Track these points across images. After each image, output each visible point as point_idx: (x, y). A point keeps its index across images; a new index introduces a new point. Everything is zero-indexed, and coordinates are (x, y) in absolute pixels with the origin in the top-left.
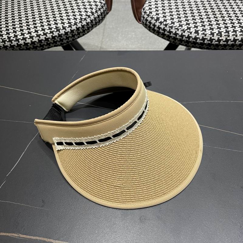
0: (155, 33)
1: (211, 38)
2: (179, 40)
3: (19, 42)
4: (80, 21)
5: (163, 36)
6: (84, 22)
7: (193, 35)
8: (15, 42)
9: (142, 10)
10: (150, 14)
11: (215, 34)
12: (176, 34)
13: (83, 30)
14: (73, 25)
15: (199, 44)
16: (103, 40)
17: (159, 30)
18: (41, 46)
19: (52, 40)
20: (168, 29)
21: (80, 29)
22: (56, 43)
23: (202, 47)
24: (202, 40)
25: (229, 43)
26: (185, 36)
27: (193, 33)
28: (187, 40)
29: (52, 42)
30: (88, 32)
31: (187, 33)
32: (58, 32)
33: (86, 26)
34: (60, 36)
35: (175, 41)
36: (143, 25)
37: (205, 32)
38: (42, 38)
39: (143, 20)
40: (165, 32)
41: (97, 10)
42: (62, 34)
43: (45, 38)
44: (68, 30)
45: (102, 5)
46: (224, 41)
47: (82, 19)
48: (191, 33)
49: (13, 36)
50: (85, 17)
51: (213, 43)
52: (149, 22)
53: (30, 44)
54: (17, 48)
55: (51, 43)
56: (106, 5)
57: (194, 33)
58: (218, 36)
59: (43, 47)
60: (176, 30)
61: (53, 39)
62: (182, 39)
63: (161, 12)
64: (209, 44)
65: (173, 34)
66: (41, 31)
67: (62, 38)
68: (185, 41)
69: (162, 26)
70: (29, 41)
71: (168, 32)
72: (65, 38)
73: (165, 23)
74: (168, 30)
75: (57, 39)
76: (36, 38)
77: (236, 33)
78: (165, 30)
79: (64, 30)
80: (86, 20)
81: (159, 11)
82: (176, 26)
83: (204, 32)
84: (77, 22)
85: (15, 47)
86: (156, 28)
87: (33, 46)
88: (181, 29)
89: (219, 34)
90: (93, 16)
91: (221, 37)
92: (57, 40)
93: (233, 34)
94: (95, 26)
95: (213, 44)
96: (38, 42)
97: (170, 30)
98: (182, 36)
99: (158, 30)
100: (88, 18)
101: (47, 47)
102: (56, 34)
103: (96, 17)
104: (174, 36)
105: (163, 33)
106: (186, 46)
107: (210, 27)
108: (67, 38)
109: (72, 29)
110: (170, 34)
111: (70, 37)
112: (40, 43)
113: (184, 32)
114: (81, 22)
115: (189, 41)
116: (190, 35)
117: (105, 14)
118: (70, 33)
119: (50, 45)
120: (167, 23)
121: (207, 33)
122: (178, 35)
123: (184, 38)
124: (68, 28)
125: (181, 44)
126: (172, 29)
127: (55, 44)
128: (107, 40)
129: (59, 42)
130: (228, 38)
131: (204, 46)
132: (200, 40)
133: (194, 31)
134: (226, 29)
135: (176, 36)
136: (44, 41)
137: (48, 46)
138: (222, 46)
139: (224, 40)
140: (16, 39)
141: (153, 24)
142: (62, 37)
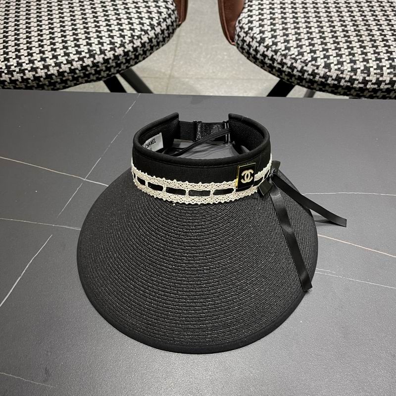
0: (258, 63)
1: (351, 77)
2: (297, 77)
3: (24, 74)
4: (129, 41)
5: (270, 69)
6: (137, 42)
7: (322, 70)
8: (18, 75)
9: (237, 24)
10: (250, 31)
11: (358, 70)
12: (292, 68)
13: (135, 55)
14: (119, 48)
15: (330, 87)
16: (175, 63)
17: (265, 59)
18: (62, 81)
19: (81, 72)
20: (278, 58)
21: (130, 53)
22: (89, 78)
23: (336, 91)
24: (335, 80)
25: (383, 86)
26: (308, 71)
27: (321, 67)
28: (310, 79)
29: (82, 75)
30: (144, 59)
31: (312, 67)
32: (92, 59)
33: (141, 48)
34: (95, 65)
35: (291, 79)
36: (238, 48)
37: (342, 66)
38: (65, 68)
39: (238, 40)
40: (273, 63)
41: (160, 21)
42: (98, 62)
43: (70, 68)
44: (110, 55)
45: (169, 12)
46: (373, 84)
47: (134, 36)
48: (318, 67)
49: (15, 65)
50: (140, 33)
51: (354, 86)
52: (247, 45)
53: (44, 79)
54: (22, 84)
55: (80, 76)
56: (176, 12)
57: (323, 67)
58: (363, 74)
59: (67, 84)
60: (293, 61)
61: (84, 71)
62: (302, 77)
63: (269, 28)
64: (347, 86)
65: (287, 67)
66: (62, 56)
67: (98, 69)
68: (307, 80)
69: (269, 53)
70: (41, 73)
71: (278, 63)
72: (104, 68)
73: (274, 48)
74: (279, 61)
75: (91, 70)
76: (55, 68)
77: (394, 71)
78: (275, 59)
79: (103, 56)
80: (142, 39)
81: (266, 26)
82: (293, 54)
83: (339, 66)
84: (125, 42)
85: (18, 83)
86: (258, 56)
87: (49, 82)
88: (300, 59)
89: (365, 71)
90: (153, 31)
91: (369, 76)
92: (90, 72)
93: (389, 71)
94: (157, 47)
95: (355, 88)
96: (57, 74)
97: (282, 59)
98: (302, 71)
99: (262, 58)
100: (144, 35)
101: (72, 83)
102: (88, 62)
103: (158, 33)
104: (290, 70)
105: (270, 64)
106: (308, 87)
107: (350, 59)
108: (108, 69)
109: (116, 54)
110: (283, 67)
111: (112, 66)
112: (61, 77)
113: (306, 65)
114: (131, 42)
115: (313, 80)
116: (316, 71)
117: (175, 26)
118: (113, 60)
119: (78, 81)
120: (277, 48)
121: (345, 68)
122: (295, 70)
123: (306, 76)
124: (109, 51)
125: (301, 84)
126: (285, 58)
127: (86, 79)
128: (181, 63)
129: (93, 75)
130: (381, 79)
131: (340, 89)
132: (333, 80)
133: (323, 65)
134: (378, 62)
135: (293, 71)
136: (68, 73)
137: (75, 82)
138: (369, 92)
139: (374, 81)
140: (20, 69)
141: (254, 48)
142: (98, 67)
